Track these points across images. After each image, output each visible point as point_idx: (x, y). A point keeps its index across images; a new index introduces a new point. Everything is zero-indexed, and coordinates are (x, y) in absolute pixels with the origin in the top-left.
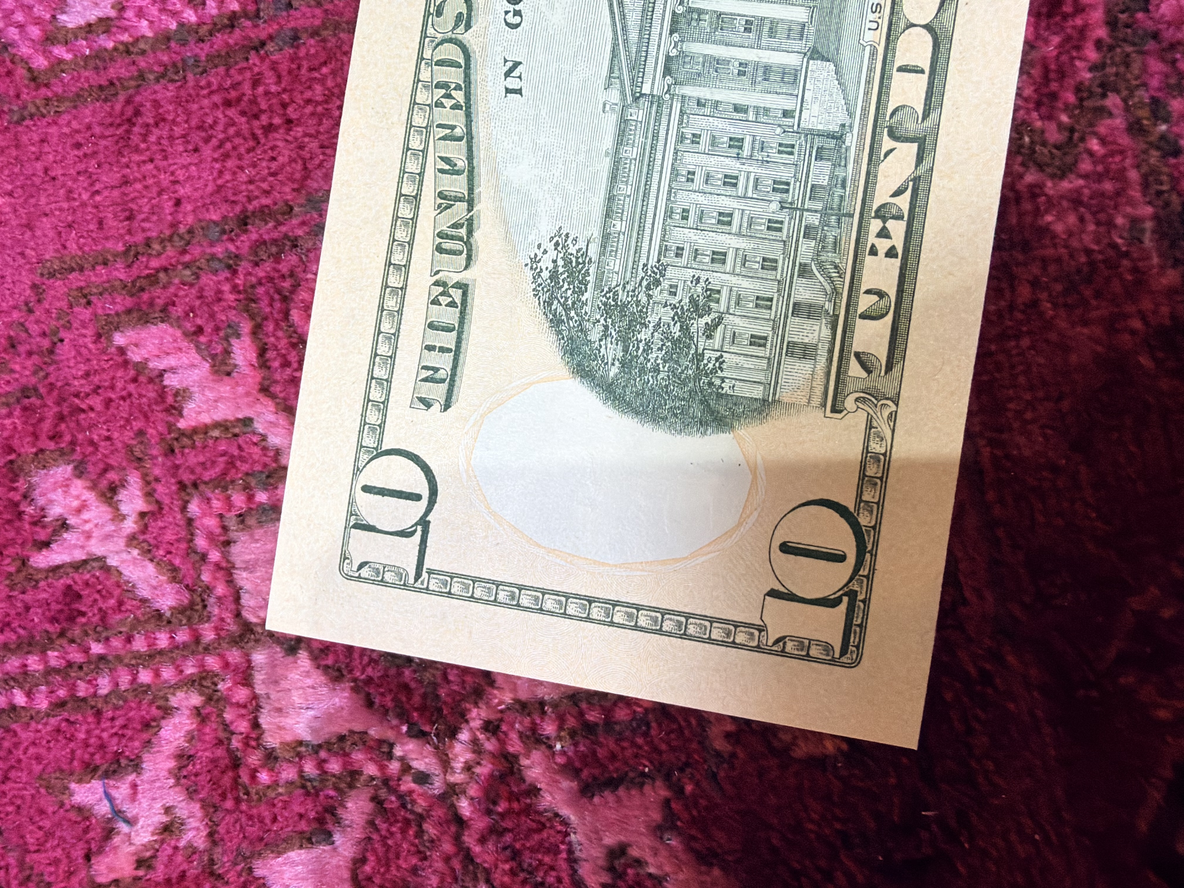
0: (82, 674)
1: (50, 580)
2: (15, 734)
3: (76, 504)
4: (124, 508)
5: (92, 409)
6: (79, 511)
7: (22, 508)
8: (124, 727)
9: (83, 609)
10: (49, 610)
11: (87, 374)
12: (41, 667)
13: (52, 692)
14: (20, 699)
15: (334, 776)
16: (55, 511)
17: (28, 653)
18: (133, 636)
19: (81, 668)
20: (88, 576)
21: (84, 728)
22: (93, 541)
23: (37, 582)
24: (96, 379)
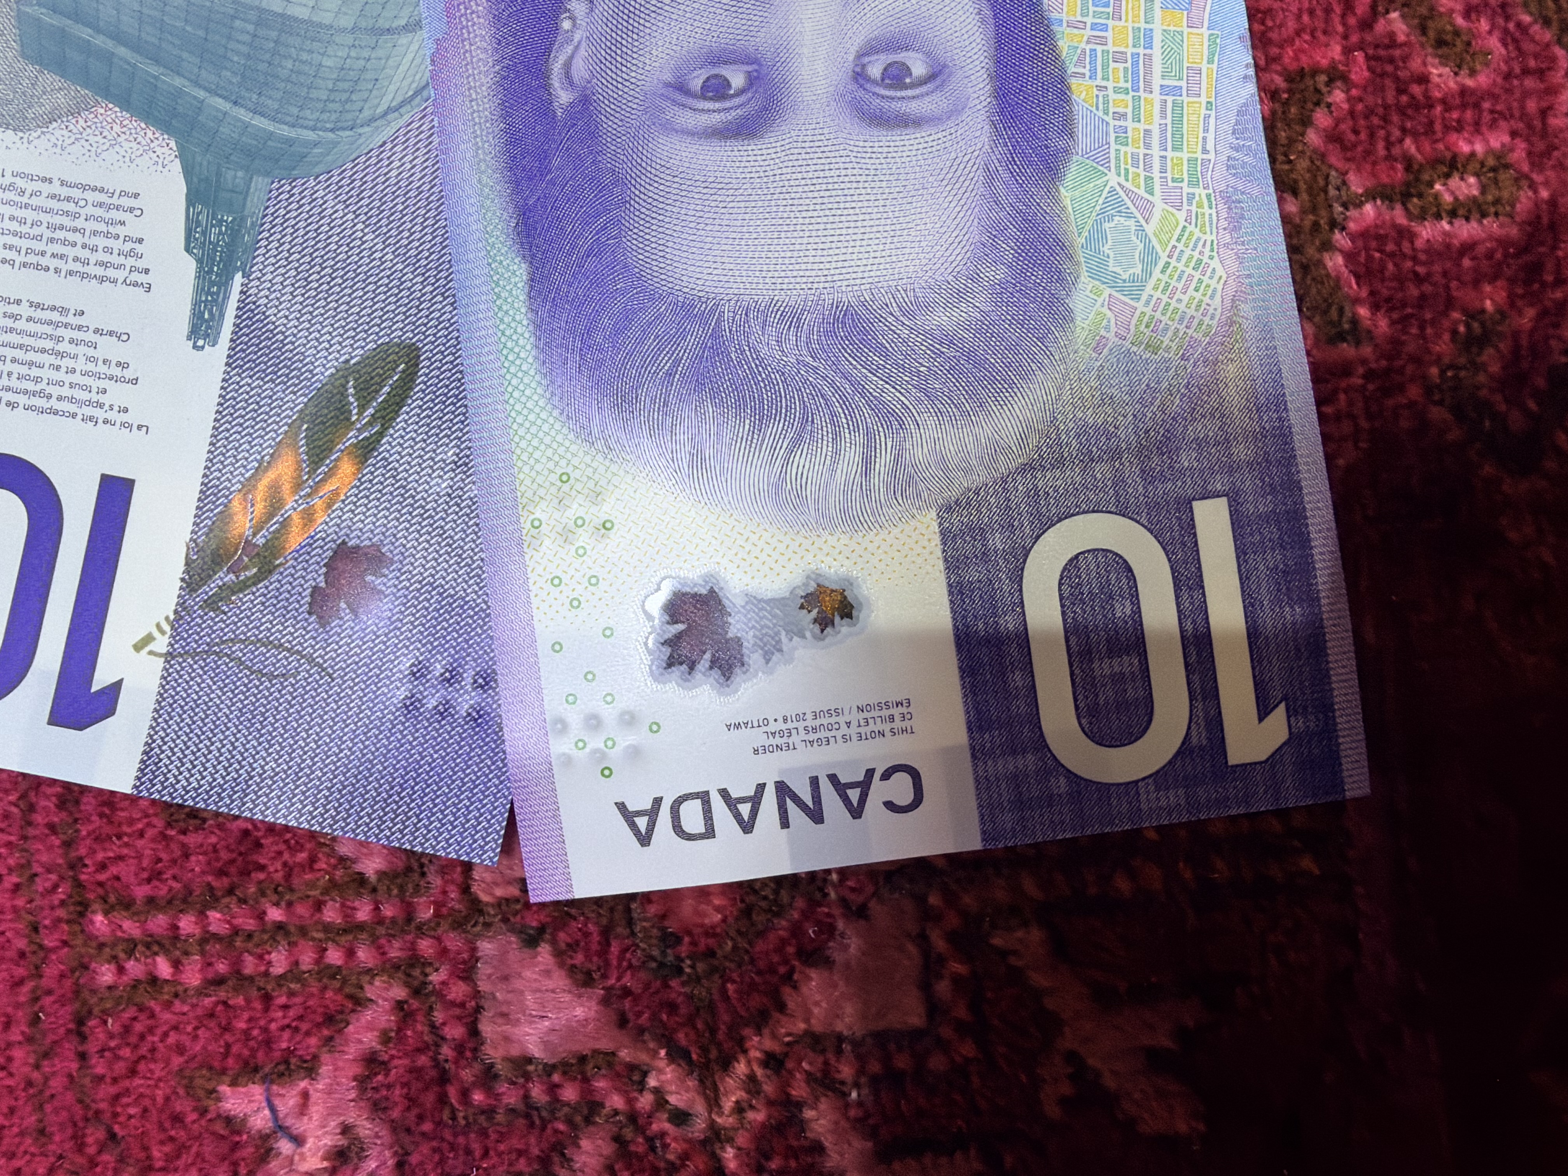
0: (250, 945)
8: (301, 1018)
9: (262, 861)
10: (218, 859)
12: (198, 931)
13: (210, 964)
14: (164, 969)
15: (568, 1104)
17: (182, 911)
18: (324, 903)
19: (250, 936)
21: (246, 1016)
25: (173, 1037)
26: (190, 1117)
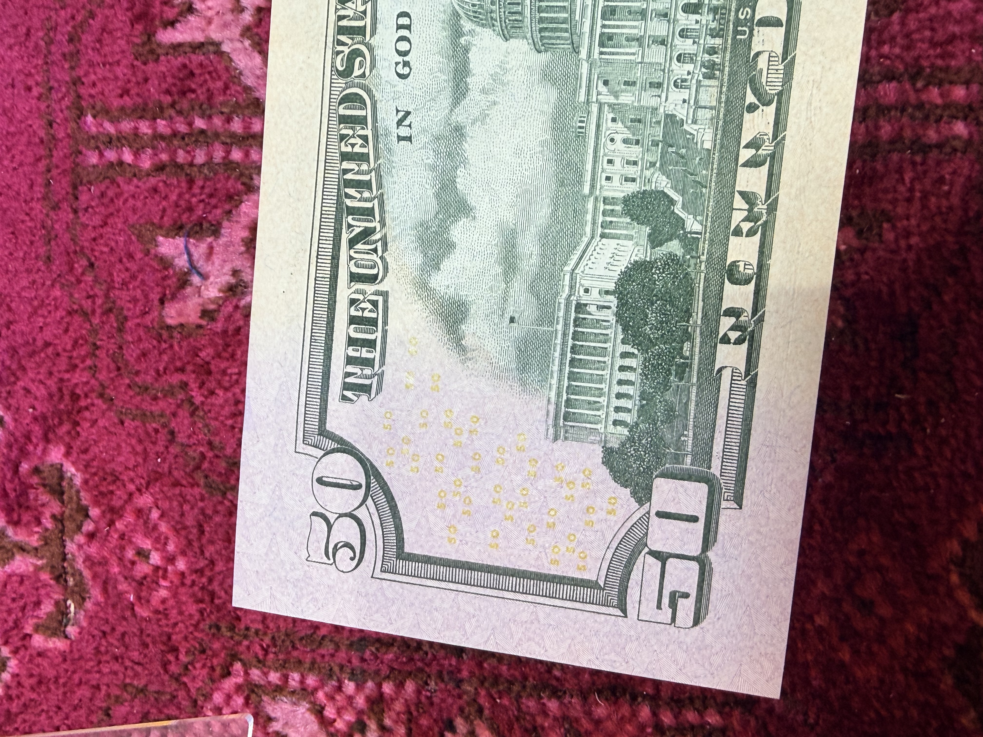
1: (169, 57)
4: (244, 1)
8: (211, 196)
9: (193, 86)
13: (156, 155)
14: (128, 156)
20: (203, 58)
21: (177, 191)
22: (213, 27)
23: (158, 56)
25: (131, 202)
26: (139, 256)
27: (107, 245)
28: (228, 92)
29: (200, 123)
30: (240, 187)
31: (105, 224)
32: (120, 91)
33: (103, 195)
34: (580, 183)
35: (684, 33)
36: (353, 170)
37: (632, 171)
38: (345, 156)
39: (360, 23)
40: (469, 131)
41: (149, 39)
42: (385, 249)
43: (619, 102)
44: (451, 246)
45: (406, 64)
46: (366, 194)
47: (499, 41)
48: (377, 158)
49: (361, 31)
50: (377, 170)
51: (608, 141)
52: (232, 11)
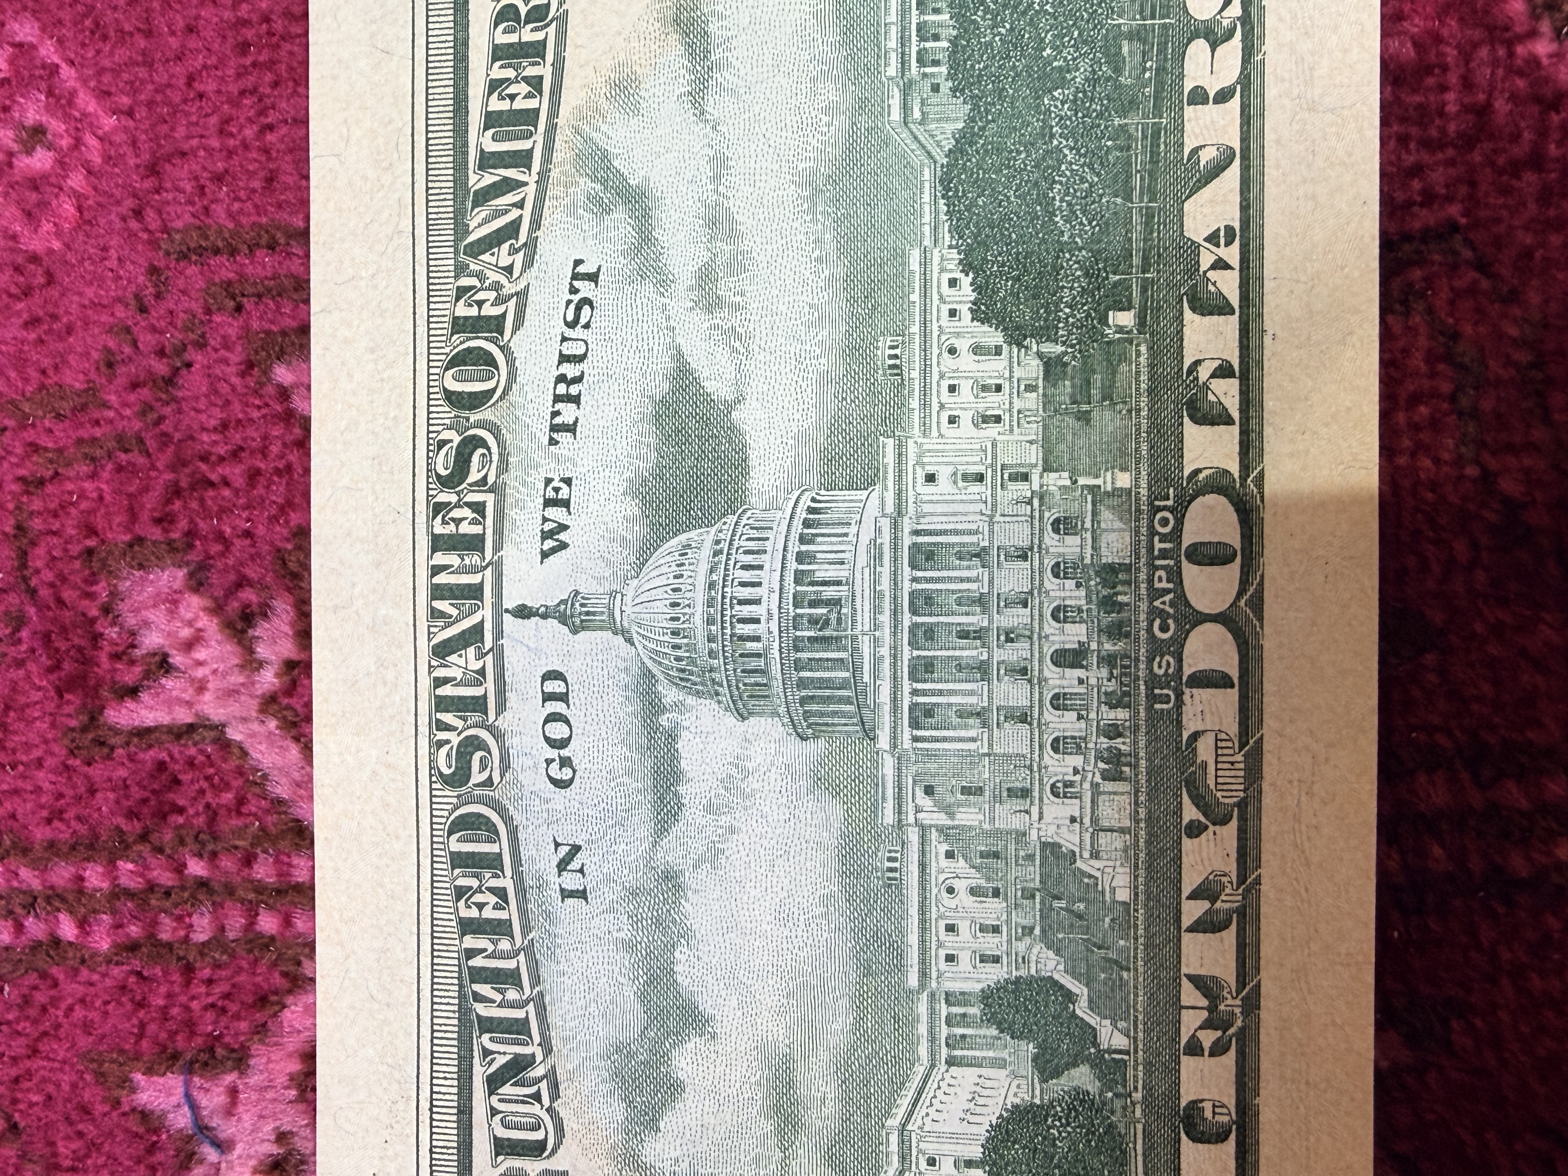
0: (168, 904)
1: (132, 749)
2: (56, 984)
3: (186, 633)
4: (262, 651)
5: (227, 483)
6: (189, 646)
7: (99, 628)
8: (227, 996)
9: (181, 802)
10: (127, 797)
11: (224, 426)
12: (105, 885)
14: (68, 930)
16: (152, 640)
17: (88, 860)
18: (255, 856)
19: (168, 894)
20: (192, 751)
21: (163, 990)
22: (208, 697)
23: (112, 749)
24: (237, 438)
25: (79, 1013)
26: (100, 1109)
27: (40, 1091)
28: (244, 810)
29: (196, 868)
30: (277, 980)
31: (34, 1052)
32: (45, 813)
33: (27, 1001)
34: (901, 968)
35: (1059, 702)
36: (485, 950)
37: (991, 944)
38: (467, 927)
39: (477, 692)
40: (688, 879)
41: (93, 719)
42: (555, 1095)
43: (956, 823)
44: (676, 1088)
45: (565, 762)
46: (512, 995)
47: (730, 720)
48: (526, 929)
49: (479, 704)
50: (529, 950)
51: (945, 895)
52: (242, 667)
